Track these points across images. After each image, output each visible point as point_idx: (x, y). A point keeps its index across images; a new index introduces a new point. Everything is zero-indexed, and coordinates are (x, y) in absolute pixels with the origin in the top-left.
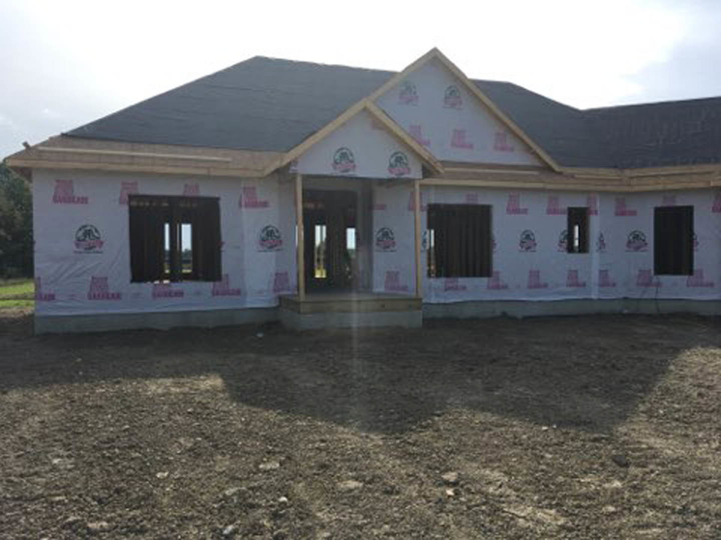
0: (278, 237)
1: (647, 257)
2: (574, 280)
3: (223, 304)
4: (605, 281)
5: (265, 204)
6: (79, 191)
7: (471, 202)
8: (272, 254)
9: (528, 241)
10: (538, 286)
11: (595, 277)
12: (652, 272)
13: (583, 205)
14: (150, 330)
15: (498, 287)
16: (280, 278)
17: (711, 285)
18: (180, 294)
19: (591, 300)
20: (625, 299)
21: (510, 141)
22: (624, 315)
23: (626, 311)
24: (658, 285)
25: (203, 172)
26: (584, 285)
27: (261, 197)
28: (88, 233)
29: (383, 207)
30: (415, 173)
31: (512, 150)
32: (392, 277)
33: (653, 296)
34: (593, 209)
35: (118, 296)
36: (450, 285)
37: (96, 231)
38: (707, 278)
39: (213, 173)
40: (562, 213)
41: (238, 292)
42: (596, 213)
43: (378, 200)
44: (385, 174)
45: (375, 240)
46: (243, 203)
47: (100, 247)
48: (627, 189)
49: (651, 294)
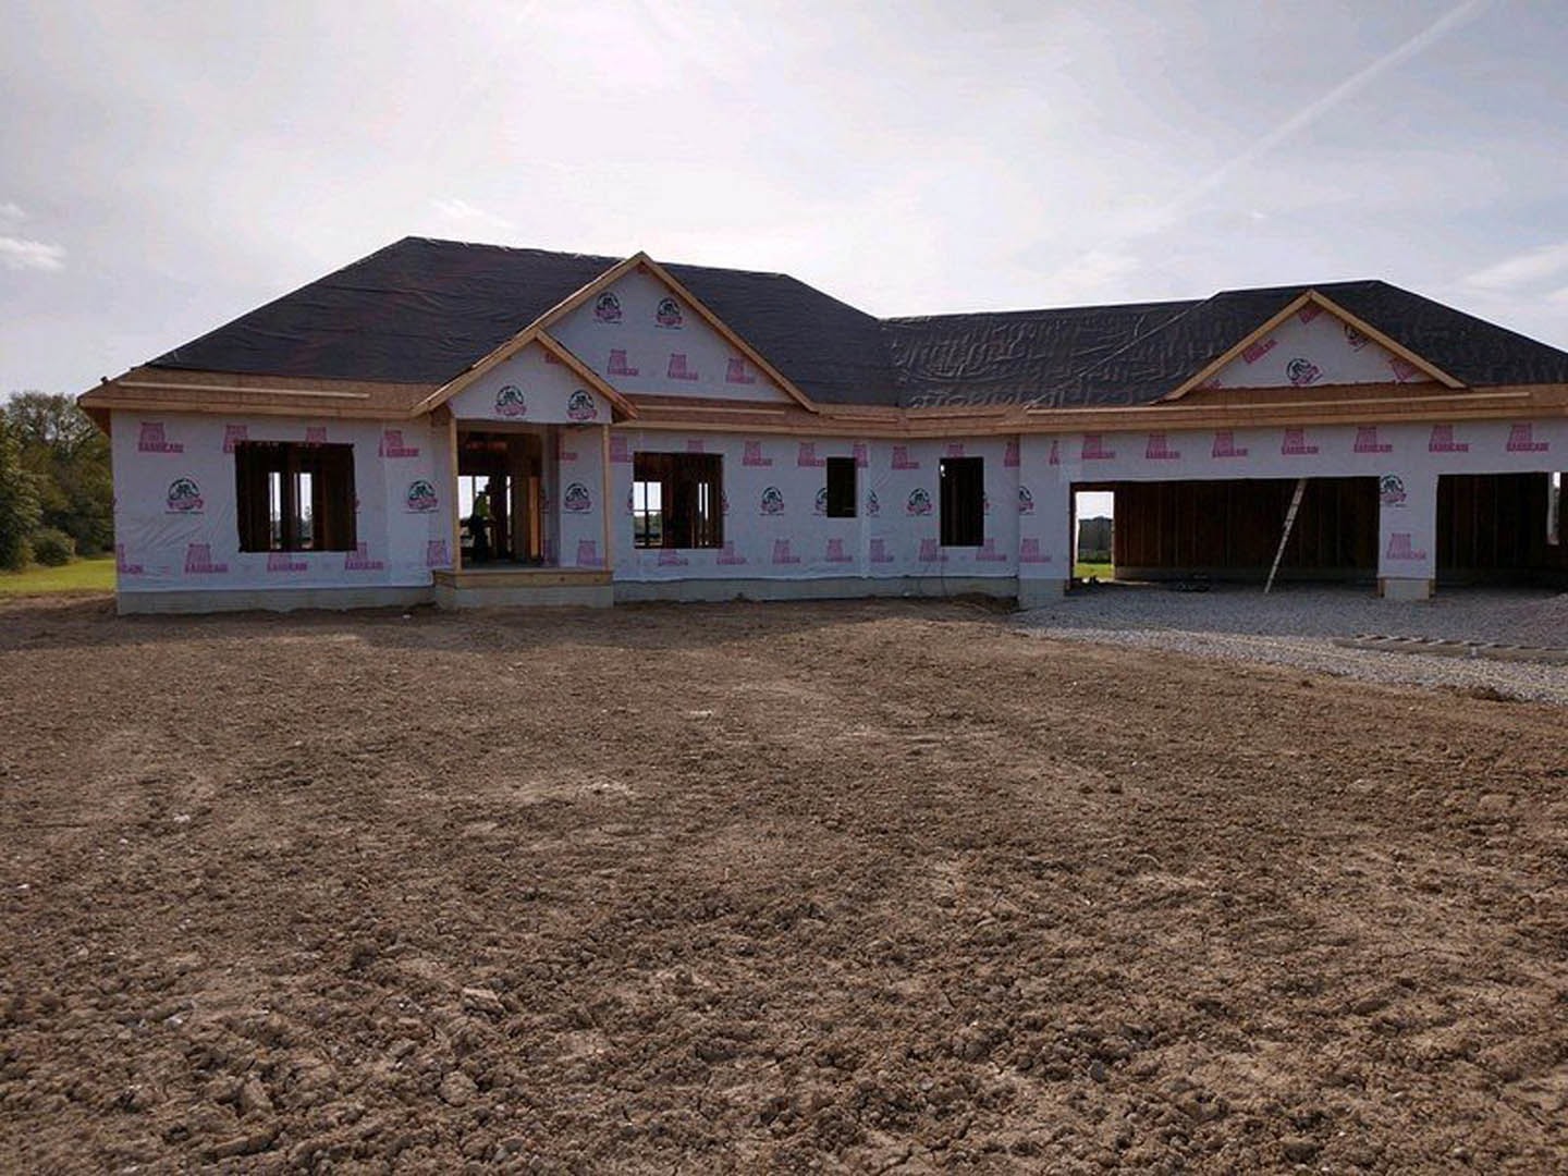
0: (432, 495)
1: (932, 523)
2: (836, 552)
3: (361, 580)
4: (878, 555)
5: (414, 453)
6: (171, 437)
7: (692, 450)
8: (424, 517)
9: (772, 500)
10: (786, 560)
11: (865, 551)
12: (938, 542)
13: (850, 456)
14: (263, 611)
15: (732, 562)
16: (435, 547)
17: (1004, 558)
18: (303, 567)
19: (860, 578)
20: (907, 577)
21: (748, 372)
22: (906, 598)
23: (907, 594)
24: (944, 559)
25: (333, 413)
26: (850, 559)
27: (408, 444)
28: (183, 489)
29: (573, 457)
30: (603, 416)
31: (751, 381)
32: (586, 547)
33: (939, 574)
34: (861, 459)
35: (223, 569)
36: (664, 558)
37: (194, 486)
38: (999, 550)
39: (344, 414)
40: (820, 463)
41: (379, 566)
42: (866, 466)
43: (567, 447)
44: (562, 418)
45: (562, 498)
46: (385, 453)
47: (200, 507)
48: (904, 434)
49: (935, 570)
